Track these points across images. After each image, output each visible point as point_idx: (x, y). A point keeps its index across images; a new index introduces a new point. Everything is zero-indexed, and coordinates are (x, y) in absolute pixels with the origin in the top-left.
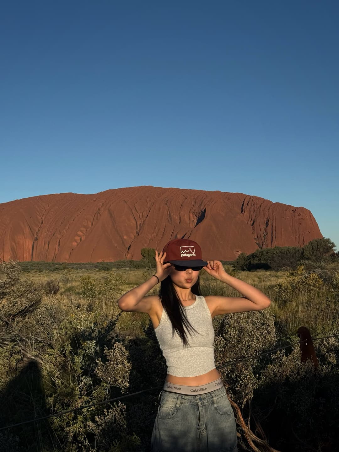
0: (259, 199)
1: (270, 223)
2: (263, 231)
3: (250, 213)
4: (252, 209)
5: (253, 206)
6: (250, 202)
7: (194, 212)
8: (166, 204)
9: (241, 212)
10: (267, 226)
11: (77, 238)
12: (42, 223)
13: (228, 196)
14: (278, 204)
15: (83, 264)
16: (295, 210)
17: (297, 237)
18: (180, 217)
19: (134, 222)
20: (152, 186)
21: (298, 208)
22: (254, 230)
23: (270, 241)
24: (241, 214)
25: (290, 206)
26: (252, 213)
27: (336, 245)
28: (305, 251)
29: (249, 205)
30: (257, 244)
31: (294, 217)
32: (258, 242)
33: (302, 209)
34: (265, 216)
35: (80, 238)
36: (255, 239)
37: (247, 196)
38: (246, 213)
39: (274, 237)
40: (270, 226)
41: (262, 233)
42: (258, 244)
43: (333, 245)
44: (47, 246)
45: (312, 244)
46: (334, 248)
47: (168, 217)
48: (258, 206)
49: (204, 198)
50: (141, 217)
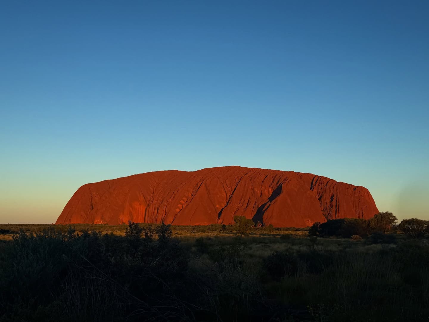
0: (326, 178)
1: (334, 198)
2: (328, 204)
3: (318, 189)
4: (320, 187)
5: (321, 184)
6: (318, 181)
7: (272, 188)
8: (250, 181)
10: (332, 201)
11: (180, 205)
12: (153, 193)
13: (300, 176)
14: (341, 183)
15: (184, 227)
16: (355, 188)
17: (357, 210)
18: (261, 191)
19: (225, 194)
21: (358, 187)
22: (321, 204)
23: (334, 213)
24: (311, 190)
25: (351, 185)
26: (320, 190)
27: (397, 218)
28: (370, 222)
29: (318, 183)
30: (323, 215)
31: (355, 194)
32: (324, 214)
33: (361, 187)
34: (330, 192)
35: (182, 205)
36: (322, 211)
38: (315, 190)
39: (338, 210)
40: (334, 201)
41: (327, 207)
42: (325, 215)
43: (395, 218)
44: (156, 211)
45: (376, 217)
46: (396, 221)
47: (252, 191)
48: (325, 184)
49: (281, 176)
50: (230, 190)
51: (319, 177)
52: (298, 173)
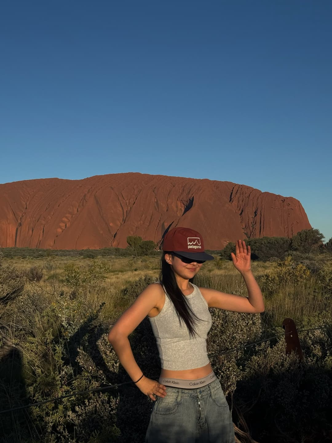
0: (248, 188)
1: (259, 213)
2: (251, 220)
3: (239, 202)
4: (241, 198)
5: (242, 195)
6: (238, 192)
7: (182, 200)
8: (154, 191)
9: (230, 202)
10: (256, 215)
11: (62, 225)
12: (26, 208)
13: (216, 185)
14: (267, 194)
15: (68, 251)
16: (284, 200)
17: (286, 227)
18: (168, 205)
19: (120, 209)
20: (139, 173)
21: (287, 198)
22: (242, 219)
23: (258, 231)
24: (230, 203)
25: (279, 196)
26: (241, 202)
27: (324, 236)
28: (293, 241)
29: (238, 194)
30: (245, 233)
31: (283, 207)
32: (246, 232)
33: (291, 199)
34: (253, 206)
35: (65, 224)
36: (243, 229)
37: (236, 185)
38: (235, 202)
39: (262, 227)
40: (258, 216)
41: (250, 223)
42: (246, 234)
43: (322, 237)
44: (31, 232)
45: (300, 234)
46: (323, 239)
47: (156, 205)
48: (247, 195)
49: (192, 186)
50: (128, 204)
51: (240, 186)
52: (214, 182)
